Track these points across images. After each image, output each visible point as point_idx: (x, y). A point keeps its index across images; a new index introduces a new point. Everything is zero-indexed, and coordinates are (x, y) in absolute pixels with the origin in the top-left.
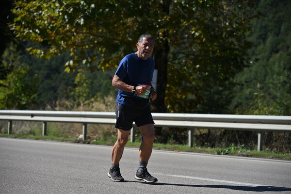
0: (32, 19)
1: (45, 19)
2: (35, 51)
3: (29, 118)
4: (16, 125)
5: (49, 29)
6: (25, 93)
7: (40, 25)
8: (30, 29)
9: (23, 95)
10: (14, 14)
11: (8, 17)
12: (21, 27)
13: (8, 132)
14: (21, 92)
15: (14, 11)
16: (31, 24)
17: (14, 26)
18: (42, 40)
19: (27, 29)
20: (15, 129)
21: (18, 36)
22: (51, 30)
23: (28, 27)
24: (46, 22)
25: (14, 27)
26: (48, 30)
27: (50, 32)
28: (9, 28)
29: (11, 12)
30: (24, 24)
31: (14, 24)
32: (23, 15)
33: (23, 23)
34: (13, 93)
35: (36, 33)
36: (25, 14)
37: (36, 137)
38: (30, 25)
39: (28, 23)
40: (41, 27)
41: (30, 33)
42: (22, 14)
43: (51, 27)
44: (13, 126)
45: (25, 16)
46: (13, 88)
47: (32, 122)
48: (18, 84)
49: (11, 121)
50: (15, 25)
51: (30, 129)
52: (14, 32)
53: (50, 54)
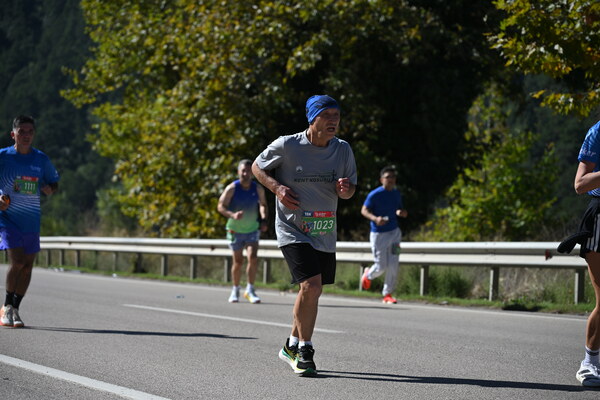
0: (543, 19)
1: (576, 18)
2: (552, 97)
3: (541, 260)
4: (508, 277)
5: (586, 41)
6: (523, 200)
7: (563, 34)
8: (539, 45)
9: (518, 203)
10: (500, 10)
11: (485, 19)
12: (519, 40)
13: (491, 293)
14: (514, 196)
15: (501, 5)
16: (543, 32)
17: (502, 40)
18: (570, 69)
19: (534, 44)
20: (505, 288)
21: (510, 62)
22: (591, 44)
23: (535, 39)
24: (578, 25)
25: (499, 42)
26: (583, 45)
27: (589, 49)
28: (489, 44)
29: (494, 6)
30: (526, 33)
31: (503, 34)
32: (522, 12)
33: (523, 32)
34: (493, 199)
35: (555, 52)
36: (527, 9)
37: (558, 306)
38: (539, 35)
39: (533, 30)
40: (566, 39)
41: (541, 53)
42: (521, 9)
43: (590, 37)
44: (501, 280)
45: (527, 13)
46: (494, 186)
47: (547, 271)
48: (505, 179)
49: (496, 268)
50: (503, 38)
51: (542, 288)
52: (502, 54)
53: (590, 102)
